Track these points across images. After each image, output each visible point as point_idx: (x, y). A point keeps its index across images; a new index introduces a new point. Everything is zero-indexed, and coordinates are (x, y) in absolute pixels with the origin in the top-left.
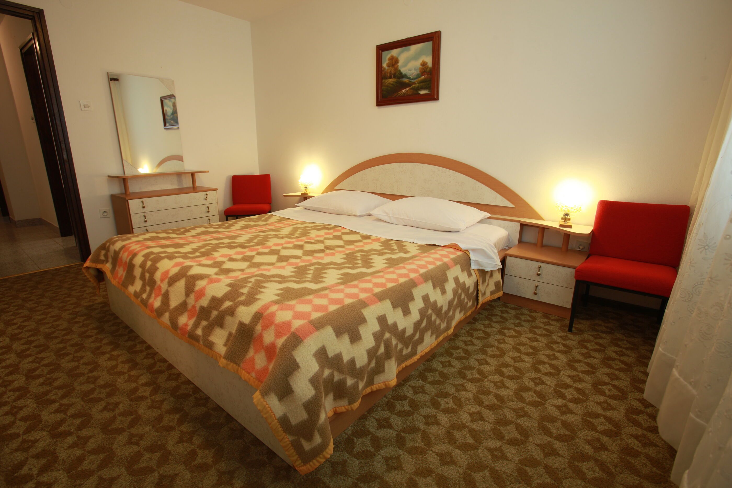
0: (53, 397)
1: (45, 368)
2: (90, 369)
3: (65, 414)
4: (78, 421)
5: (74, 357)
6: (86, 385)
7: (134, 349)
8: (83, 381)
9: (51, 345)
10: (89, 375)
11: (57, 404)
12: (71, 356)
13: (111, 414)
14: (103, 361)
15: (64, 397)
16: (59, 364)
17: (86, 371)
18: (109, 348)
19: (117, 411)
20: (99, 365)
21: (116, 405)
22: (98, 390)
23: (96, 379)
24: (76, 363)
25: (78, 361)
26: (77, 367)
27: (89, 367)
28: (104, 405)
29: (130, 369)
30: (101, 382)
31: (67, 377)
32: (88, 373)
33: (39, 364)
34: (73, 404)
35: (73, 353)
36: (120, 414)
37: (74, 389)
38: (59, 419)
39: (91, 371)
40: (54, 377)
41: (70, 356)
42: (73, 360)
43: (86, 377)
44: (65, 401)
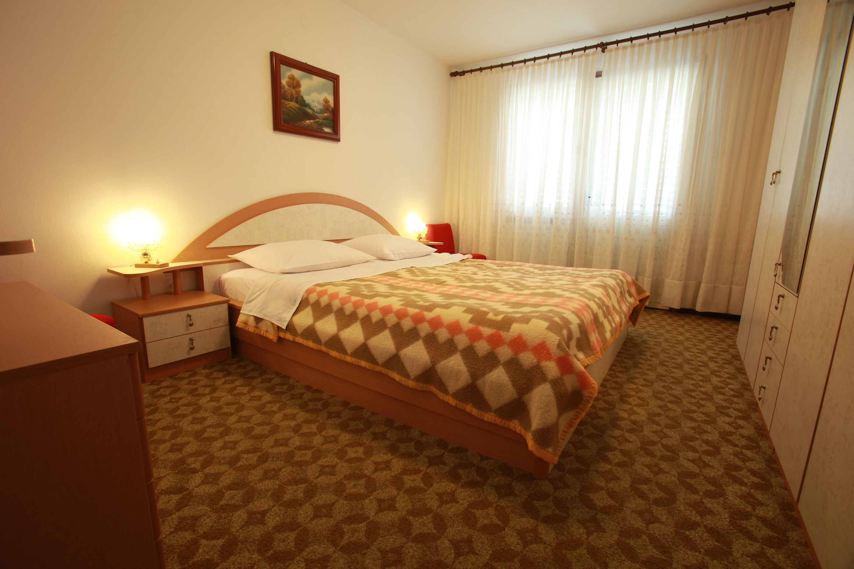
0: (701, 415)
1: (697, 447)
2: (659, 417)
3: (698, 401)
4: (693, 394)
5: (662, 438)
6: (672, 408)
7: (607, 406)
8: (672, 412)
9: (675, 476)
10: (663, 413)
11: (701, 410)
12: (664, 441)
13: (671, 385)
14: (642, 415)
15: (694, 412)
16: (681, 442)
17: (662, 417)
18: (623, 424)
19: (666, 384)
20: (648, 415)
21: (664, 387)
22: (667, 400)
23: (661, 407)
24: (665, 430)
25: (661, 431)
26: (667, 427)
27: (657, 419)
28: (670, 391)
29: (630, 396)
30: (659, 403)
31: (683, 424)
32: (663, 415)
33: (701, 457)
34: (690, 403)
35: (659, 445)
36: (667, 382)
37: (683, 411)
38: (704, 401)
39: (659, 415)
40: (693, 431)
41: (665, 443)
42: (666, 436)
43: (668, 413)
44: (694, 408)
